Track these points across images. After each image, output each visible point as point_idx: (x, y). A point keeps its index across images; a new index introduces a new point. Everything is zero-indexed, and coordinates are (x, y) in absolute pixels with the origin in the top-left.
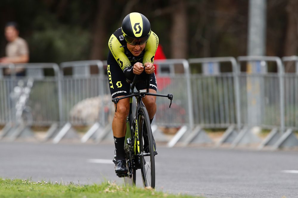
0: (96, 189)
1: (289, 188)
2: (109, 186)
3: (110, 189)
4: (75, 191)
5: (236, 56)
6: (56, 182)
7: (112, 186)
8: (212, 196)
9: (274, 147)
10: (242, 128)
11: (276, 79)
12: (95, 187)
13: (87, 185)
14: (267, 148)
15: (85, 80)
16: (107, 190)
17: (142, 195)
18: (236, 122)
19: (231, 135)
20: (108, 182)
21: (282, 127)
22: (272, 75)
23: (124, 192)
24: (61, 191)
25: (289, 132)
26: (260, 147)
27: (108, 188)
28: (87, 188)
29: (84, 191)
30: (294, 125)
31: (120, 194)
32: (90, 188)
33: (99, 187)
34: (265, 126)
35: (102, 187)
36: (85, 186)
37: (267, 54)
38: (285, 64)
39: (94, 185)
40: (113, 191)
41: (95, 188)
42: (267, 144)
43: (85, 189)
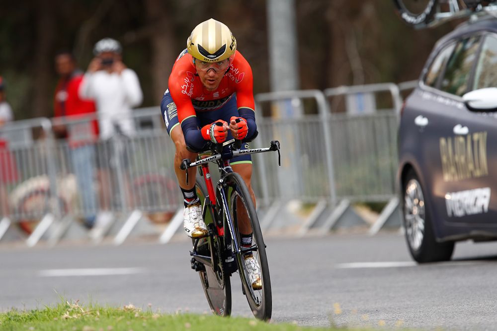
2: (69, 310)
3: (71, 314)
7: (74, 308)
9: (324, 230)
10: (271, 204)
13: (36, 311)
14: (313, 233)
15: (26, 151)
16: (66, 315)
17: (119, 319)
18: (261, 196)
20: (66, 303)
21: (334, 198)
22: (311, 118)
23: (93, 316)
25: (344, 204)
26: (302, 231)
27: (68, 313)
28: (35, 315)
29: (31, 319)
30: (352, 194)
31: (86, 319)
32: (40, 314)
33: (54, 312)
34: (306, 199)
35: (58, 311)
36: (33, 312)
38: (330, 100)
39: (47, 310)
40: (75, 316)
41: (47, 314)
42: (313, 226)
43: (33, 317)
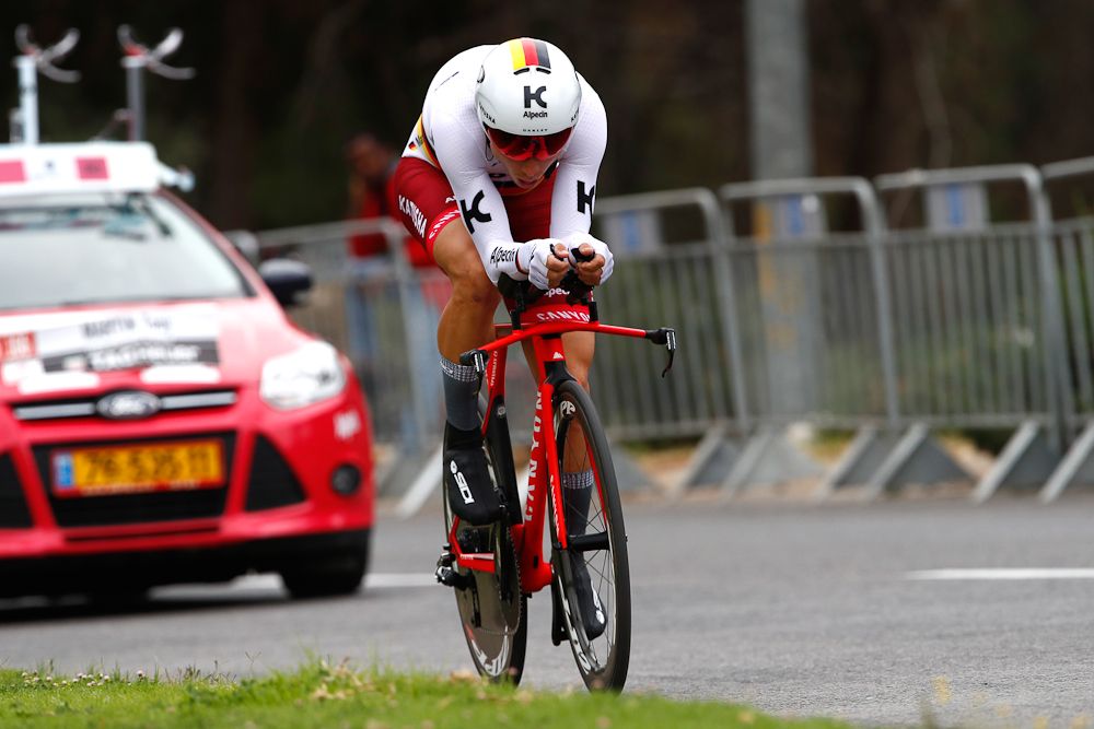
0: (282, 692)
1: (940, 637)
2: (328, 679)
3: (332, 687)
4: (209, 704)
5: (714, 186)
6: (140, 672)
7: (338, 678)
8: (678, 683)
9: (871, 490)
10: (753, 432)
11: (860, 255)
12: (276, 684)
13: (252, 682)
14: (847, 495)
16: (321, 691)
17: (444, 702)
18: (730, 412)
19: (716, 457)
20: (320, 665)
21: (894, 421)
22: (844, 240)
23: (380, 694)
24: (162, 708)
25: (916, 434)
26: (820, 490)
27: (324, 686)
28: (250, 692)
29: (241, 700)
30: (934, 411)
31: (366, 702)
32: (263, 689)
33: (293, 685)
34: (830, 420)
35: (302, 682)
36: (244, 683)
37: (820, 169)
38: (887, 198)
39: (275, 678)
40: (340, 694)
41: (277, 689)
42: (843, 482)
43: (245, 695)
